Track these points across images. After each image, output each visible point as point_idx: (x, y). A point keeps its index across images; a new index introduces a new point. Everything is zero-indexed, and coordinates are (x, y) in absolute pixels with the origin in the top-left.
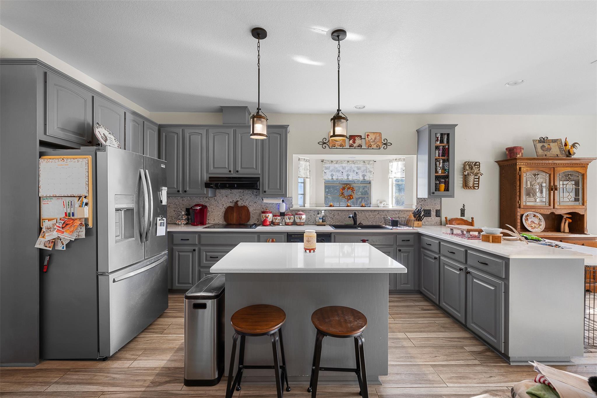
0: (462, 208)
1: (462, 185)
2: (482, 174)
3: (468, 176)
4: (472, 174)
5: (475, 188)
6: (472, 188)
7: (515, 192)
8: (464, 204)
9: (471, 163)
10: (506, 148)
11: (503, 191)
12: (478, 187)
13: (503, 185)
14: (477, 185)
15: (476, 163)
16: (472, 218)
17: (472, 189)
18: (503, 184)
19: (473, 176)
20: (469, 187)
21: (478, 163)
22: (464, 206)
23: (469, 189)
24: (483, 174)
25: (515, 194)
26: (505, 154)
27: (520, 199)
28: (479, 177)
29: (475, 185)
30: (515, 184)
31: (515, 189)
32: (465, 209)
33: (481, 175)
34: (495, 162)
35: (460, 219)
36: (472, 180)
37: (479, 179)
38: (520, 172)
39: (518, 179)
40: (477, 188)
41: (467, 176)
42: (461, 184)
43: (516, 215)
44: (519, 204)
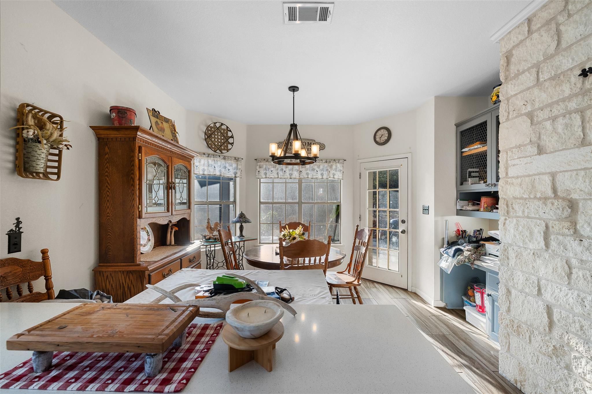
0: (12, 230)
1: (10, 166)
2: (68, 146)
3: (34, 144)
4: (45, 142)
5: (50, 176)
6: (41, 175)
7: (133, 190)
8: (18, 219)
9: (40, 114)
10: (111, 107)
11: (107, 187)
12: (58, 174)
13: (107, 176)
14: (56, 171)
15: (54, 116)
16: (44, 252)
17: (40, 178)
18: (106, 174)
19: (46, 146)
20: (34, 174)
21: (58, 119)
22: (18, 222)
23: (34, 177)
24: (71, 146)
25: (133, 194)
26: (108, 118)
27: (140, 203)
28: (60, 152)
29: (49, 170)
30: (132, 176)
31: (132, 185)
32: (21, 230)
33: (68, 149)
34: (90, 127)
35: (7, 260)
36: (43, 155)
37: (60, 155)
38: (140, 154)
39: (137, 167)
40: (55, 177)
41: (30, 144)
42: (9, 161)
43: (134, 231)
44: (139, 212)
